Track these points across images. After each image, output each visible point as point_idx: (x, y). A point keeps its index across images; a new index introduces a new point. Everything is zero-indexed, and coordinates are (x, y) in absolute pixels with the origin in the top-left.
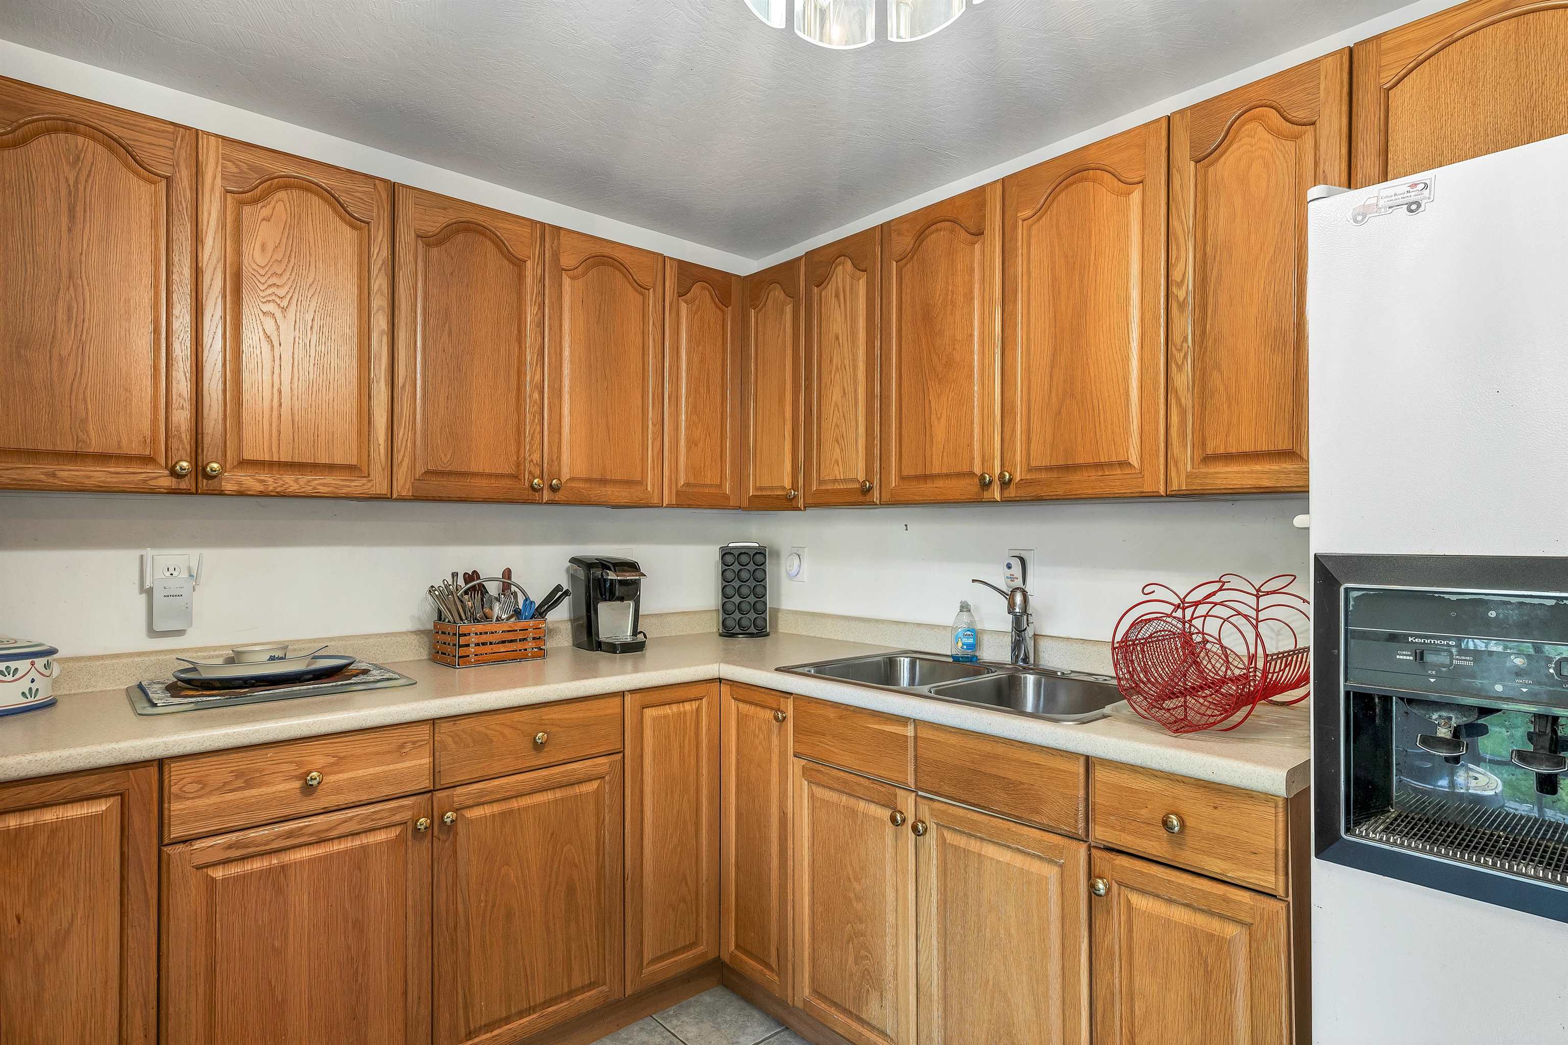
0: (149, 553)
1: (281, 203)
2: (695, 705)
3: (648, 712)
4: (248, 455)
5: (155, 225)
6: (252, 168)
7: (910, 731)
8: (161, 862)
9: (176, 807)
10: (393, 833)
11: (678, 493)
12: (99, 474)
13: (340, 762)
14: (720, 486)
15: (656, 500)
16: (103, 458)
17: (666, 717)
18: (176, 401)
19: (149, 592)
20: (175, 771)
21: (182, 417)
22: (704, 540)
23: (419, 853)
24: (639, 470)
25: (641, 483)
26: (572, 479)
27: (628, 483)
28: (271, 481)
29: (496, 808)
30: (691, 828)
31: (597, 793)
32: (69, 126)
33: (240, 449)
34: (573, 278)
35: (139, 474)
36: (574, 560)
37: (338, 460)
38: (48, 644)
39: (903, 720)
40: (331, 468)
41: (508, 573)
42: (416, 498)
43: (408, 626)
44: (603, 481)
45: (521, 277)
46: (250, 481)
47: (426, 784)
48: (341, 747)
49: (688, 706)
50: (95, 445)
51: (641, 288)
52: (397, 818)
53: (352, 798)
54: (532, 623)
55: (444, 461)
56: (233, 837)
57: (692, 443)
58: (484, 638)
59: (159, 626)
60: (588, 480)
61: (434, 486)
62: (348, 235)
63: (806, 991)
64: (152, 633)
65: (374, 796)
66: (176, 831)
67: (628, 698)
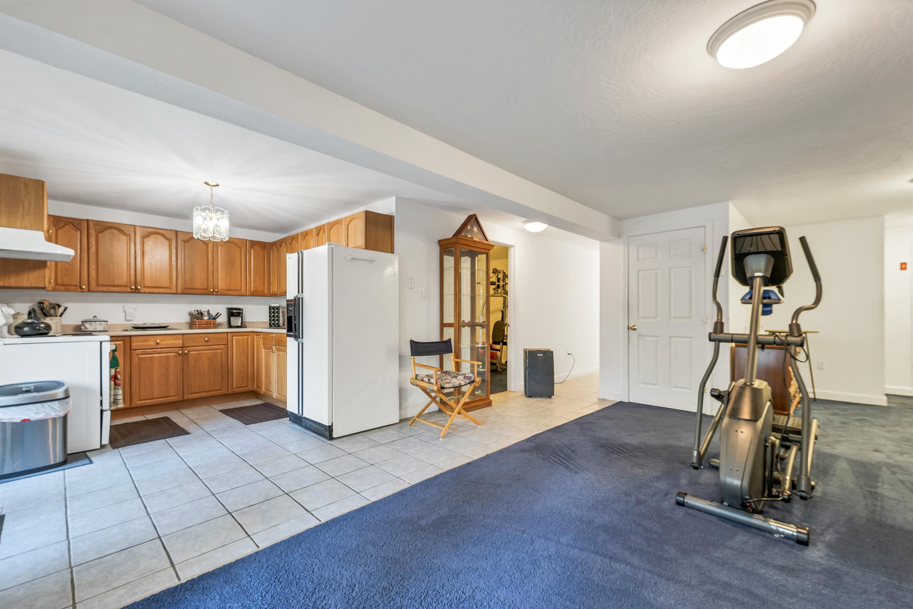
0: (125, 304)
1: (152, 237)
2: (247, 337)
3: (234, 338)
4: (146, 285)
5: (127, 243)
6: (146, 231)
7: (274, 335)
8: (131, 353)
9: (133, 344)
10: (175, 354)
11: (251, 292)
12: (117, 289)
13: (163, 340)
14: (264, 291)
15: (245, 294)
16: (118, 286)
17: (239, 339)
18: (131, 275)
19: (125, 312)
20: (133, 338)
21: (133, 278)
22: (265, 304)
23: (180, 358)
24: (240, 286)
25: (241, 290)
26: (222, 290)
27: (237, 290)
28: (151, 290)
29: (197, 352)
30: (246, 362)
31: (221, 353)
32: (111, 228)
33: (144, 284)
34: (221, 246)
35: (124, 289)
36: (227, 308)
37: (165, 286)
38: (106, 320)
39: (273, 333)
40: (163, 288)
41: (208, 311)
42: (183, 294)
43: (185, 321)
44: (230, 290)
45: (207, 247)
46: (146, 290)
47: (181, 346)
48: (164, 337)
49: (245, 337)
50: (116, 284)
51: (240, 248)
52: (175, 351)
53: (166, 346)
54: (212, 321)
55: (189, 286)
56: (143, 350)
57: (255, 281)
58: (200, 323)
59: (128, 319)
60: (226, 290)
61: (187, 291)
62: (167, 242)
63: (264, 389)
64: (126, 320)
65: (170, 346)
66: (133, 348)
67: (229, 334)
